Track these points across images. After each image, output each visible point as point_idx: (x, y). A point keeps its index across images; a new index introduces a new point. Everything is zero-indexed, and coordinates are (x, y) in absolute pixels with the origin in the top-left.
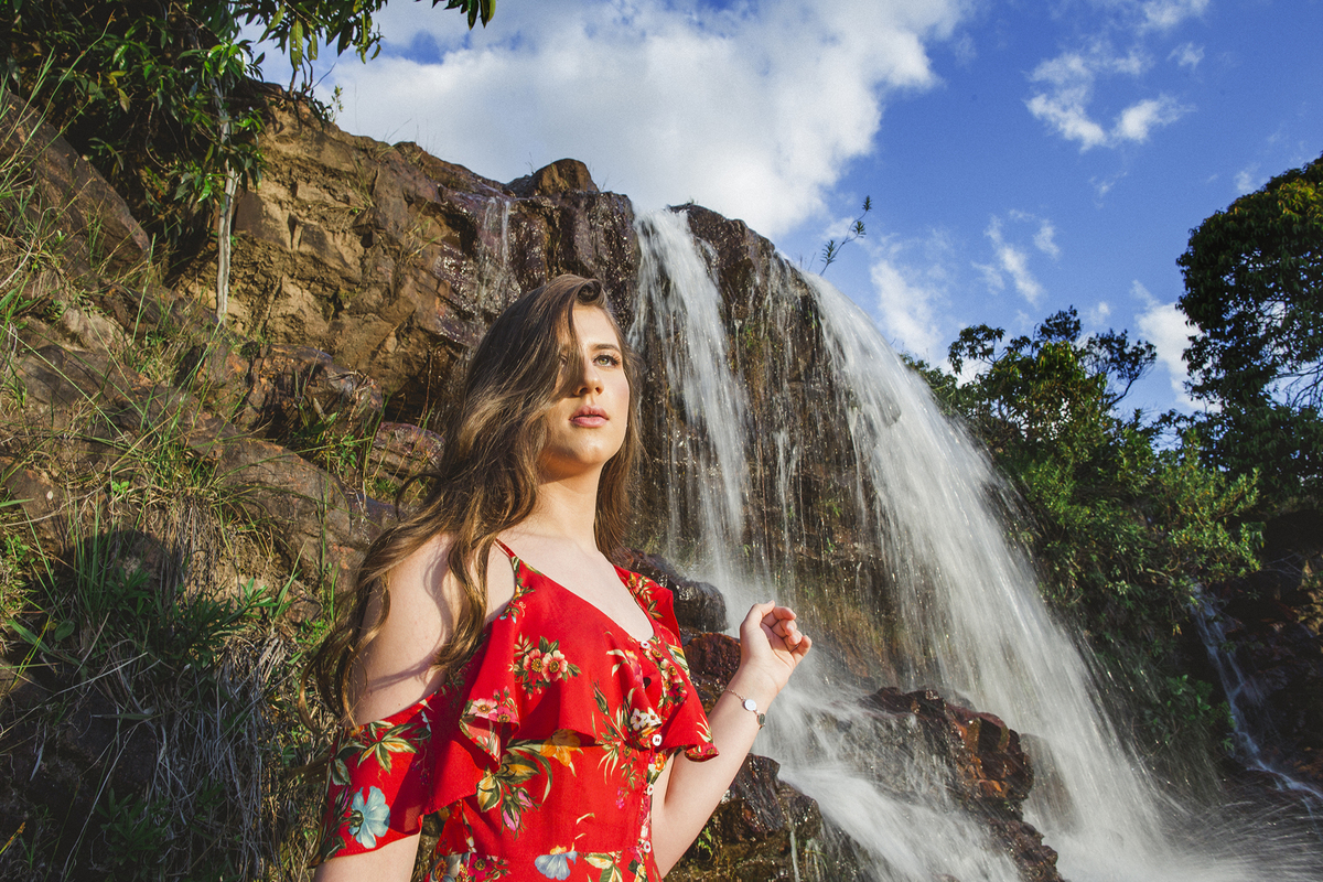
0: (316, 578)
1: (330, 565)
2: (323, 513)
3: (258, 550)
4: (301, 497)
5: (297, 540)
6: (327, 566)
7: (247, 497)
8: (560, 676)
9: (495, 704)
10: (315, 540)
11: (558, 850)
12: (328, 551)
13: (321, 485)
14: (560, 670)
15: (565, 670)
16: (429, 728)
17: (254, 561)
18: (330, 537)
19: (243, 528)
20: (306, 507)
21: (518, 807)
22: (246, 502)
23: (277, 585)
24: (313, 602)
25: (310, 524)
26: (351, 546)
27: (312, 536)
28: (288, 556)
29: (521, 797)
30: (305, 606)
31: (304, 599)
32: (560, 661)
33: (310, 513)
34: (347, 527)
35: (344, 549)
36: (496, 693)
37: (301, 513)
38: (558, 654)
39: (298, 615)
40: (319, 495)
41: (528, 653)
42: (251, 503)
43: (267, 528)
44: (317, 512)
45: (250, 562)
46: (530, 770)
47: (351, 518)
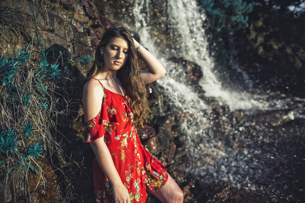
0: (37, 43)
1: (41, 38)
2: (35, 19)
3: (14, 35)
4: (26, 14)
5: (28, 31)
6: (40, 39)
7: (4, 15)
8: (115, 113)
9: (106, 120)
10: (34, 30)
11: (118, 136)
12: (39, 33)
13: (31, 8)
14: (115, 112)
15: (116, 112)
16: (95, 123)
17: (14, 39)
18: (39, 28)
19: (6, 27)
20: (28, 18)
21: (111, 131)
22: (5, 16)
23: (24, 47)
24: (38, 52)
25: (31, 25)
26: (46, 31)
27: (33, 28)
28: (26, 36)
29: (111, 129)
30: (35, 54)
31: (35, 52)
32: (114, 111)
33: (30, 20)
34: (43, 24)
35: (44, 32)
36: (106, 119)
37: (27, 20)
38: (114, 109)
39: (33, 57)
40: (32, 12)
41: (109, 109)
42: (7, 17)
43: (16, 27)
44: (32, 19)
45: (12, 39)
46: (112, 125)
47: (44, 21)
